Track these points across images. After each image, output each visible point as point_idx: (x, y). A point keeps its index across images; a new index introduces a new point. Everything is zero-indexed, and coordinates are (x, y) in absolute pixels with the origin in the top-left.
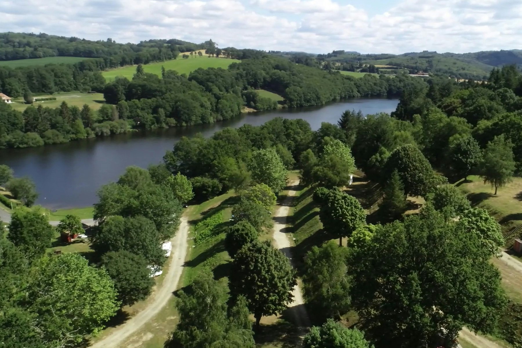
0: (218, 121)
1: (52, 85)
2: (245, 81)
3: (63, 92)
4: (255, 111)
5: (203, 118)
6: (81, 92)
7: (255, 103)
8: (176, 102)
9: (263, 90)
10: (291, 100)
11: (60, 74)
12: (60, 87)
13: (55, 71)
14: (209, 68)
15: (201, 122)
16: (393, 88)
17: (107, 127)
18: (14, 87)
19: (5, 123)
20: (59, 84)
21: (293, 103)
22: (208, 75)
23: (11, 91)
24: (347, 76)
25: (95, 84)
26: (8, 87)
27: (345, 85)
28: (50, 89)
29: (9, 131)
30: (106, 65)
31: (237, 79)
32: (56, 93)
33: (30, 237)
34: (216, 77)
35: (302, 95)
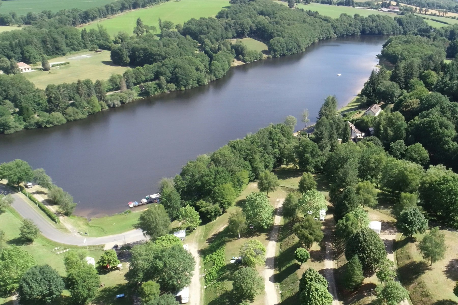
0: (212, 81)
1: (64, 47)
2: (234, 30)
3: (74, 52)
4: (244, 63)
5: (199, 81)
6: (90, 50)
7: (243, 56)
8: (175, 68)
9: (250, 38)
10: (275, 51)
11: (70, 36)
12: (71, 48)
13: (65, 33)
14: (201, 18)
15: (197, 85)
16: (366, 28)
17: (117, 99)
18: (32, 55)
19: (31, 104)
20: (70, 45)
21: (276, 53)
22: (200, 25)
23: (30, 58)
24: (325, 17)
25: (102, 42)
26: (27, 54)
27: (323, 28)
28: (62, 51)
29: (35, 109)
30: (108, 11)
31: (226, 29)
32: (68, 53)
33: (84, 290)
34: (208, 28)
35: (285, 45)
